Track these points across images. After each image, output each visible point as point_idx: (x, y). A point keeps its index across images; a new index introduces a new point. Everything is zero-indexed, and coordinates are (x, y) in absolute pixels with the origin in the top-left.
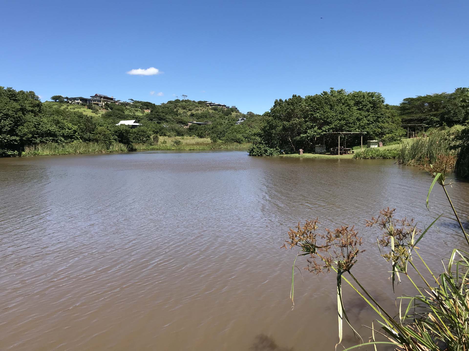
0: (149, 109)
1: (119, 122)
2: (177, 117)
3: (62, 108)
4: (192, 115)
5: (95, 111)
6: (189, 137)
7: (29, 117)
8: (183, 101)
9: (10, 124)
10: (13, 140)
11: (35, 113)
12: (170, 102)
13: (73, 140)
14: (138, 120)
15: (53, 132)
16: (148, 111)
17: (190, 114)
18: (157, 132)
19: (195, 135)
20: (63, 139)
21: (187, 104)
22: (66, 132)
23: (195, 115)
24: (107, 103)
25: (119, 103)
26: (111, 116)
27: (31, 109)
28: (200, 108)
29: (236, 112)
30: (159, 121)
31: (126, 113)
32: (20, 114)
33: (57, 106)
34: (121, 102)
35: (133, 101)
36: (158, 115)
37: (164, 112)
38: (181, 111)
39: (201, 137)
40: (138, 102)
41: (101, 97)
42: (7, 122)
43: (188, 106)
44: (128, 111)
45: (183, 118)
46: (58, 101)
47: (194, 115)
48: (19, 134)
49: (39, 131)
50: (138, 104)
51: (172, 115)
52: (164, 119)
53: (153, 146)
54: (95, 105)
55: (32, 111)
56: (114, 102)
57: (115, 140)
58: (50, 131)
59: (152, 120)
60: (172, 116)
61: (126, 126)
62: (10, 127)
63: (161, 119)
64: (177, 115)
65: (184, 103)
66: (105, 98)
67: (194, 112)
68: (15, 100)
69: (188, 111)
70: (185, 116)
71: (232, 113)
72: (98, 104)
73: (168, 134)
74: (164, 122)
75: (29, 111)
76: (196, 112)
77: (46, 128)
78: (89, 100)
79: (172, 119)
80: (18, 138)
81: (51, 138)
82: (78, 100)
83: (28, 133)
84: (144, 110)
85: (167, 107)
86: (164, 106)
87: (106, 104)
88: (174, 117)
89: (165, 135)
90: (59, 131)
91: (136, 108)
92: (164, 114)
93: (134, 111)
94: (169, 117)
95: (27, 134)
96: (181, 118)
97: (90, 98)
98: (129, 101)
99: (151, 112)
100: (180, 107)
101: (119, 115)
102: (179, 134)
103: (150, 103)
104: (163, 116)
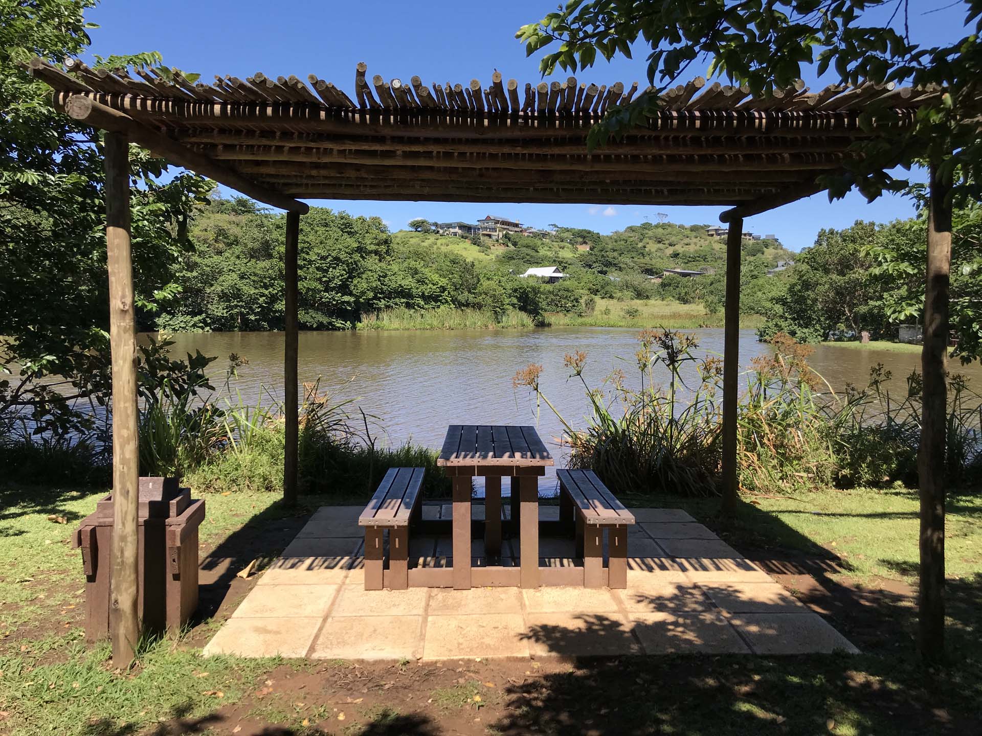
0: (585, 243)
1: (525, 271)
2: (642, 260)
3: (426, 244)
4: (676, 255)
5: (485, 249)
6: (659, 302)
7: (371, 262)
8: (657, 226)
9: (342, 275)
10: (344, 302)
11: (380, 255)
12: (631, 229)
13: (439, 303)
14: (562, 265)
15: (406, 289)
16: (584, 249)
17: (671, 252)
18: (597, 291)
19: (673, 297)
20: (422, 303)
21: (665, 232)
22: (428, 289)
23: (681, 255)
24: (507, 233)
25: (530, 233)
26: (512, 258)
27: (373, 247)
28: (694, 240)
29: (776, 248)
30: (605, 269)
31: (543, 252)
32: (357, 256)
33: (418, 239)
34: (533, 230)
35: (557, 229)
36: (603, 256)
37: (616, 250)
38: (652, 247)
39: (684, 301)
40: (567, 230)
41: (497, 222)
42: (337, 272)
43: (667, 237)
44: (546, 248)
45: (654, 261)
46: (419, 229)
47: (678, 254)
48: (354, 292)
49: (385, 288)
50: (565, 235)
51: (634, 255)
52: (615, 264)
53: (583, 319)
54: (486, 238)
55: (376, 252)
56: (521, 231)
57: (513, 305)
58: (402, 287)
59: (590, 266)
60: (633, 258)
61: (538, 278)
62: (341, 280)
63: (609, 264)
64: (643, 255)
65: (660, 230)
66: (503, 223)
67: (679, 248)
68: (349, 233)
69: (667, 246)
70: (660, 257)
71: (765, 249)
72: (490, 236)
73: (619, 294)
74: (613, 269)
75: (371, 252)
76: (683, 249)
77: (396, 282)
78: (476, 228)
79: (632, 264)
80: (352, 299)
81: (403, 300)
82: (455, 227)
83: (368, 290)
84: (578, 246)
85: (624, 240)
86: (617, 238)
87: (506, 236)
88: (636, 259)
89: (611, 297)
90: (417, 289)
91: (562, 241)
92: (616, 254)
93: (558, 249)
94: (626, 259)
95: (365, 292)
96: (650, 262)
97: (477, 223)
98: (548, 229)
99: (591, 249)
100: (650, 238)
101: (528, 257)
102: (640, 294)
103: (589, 232)
104: (614, 258)
